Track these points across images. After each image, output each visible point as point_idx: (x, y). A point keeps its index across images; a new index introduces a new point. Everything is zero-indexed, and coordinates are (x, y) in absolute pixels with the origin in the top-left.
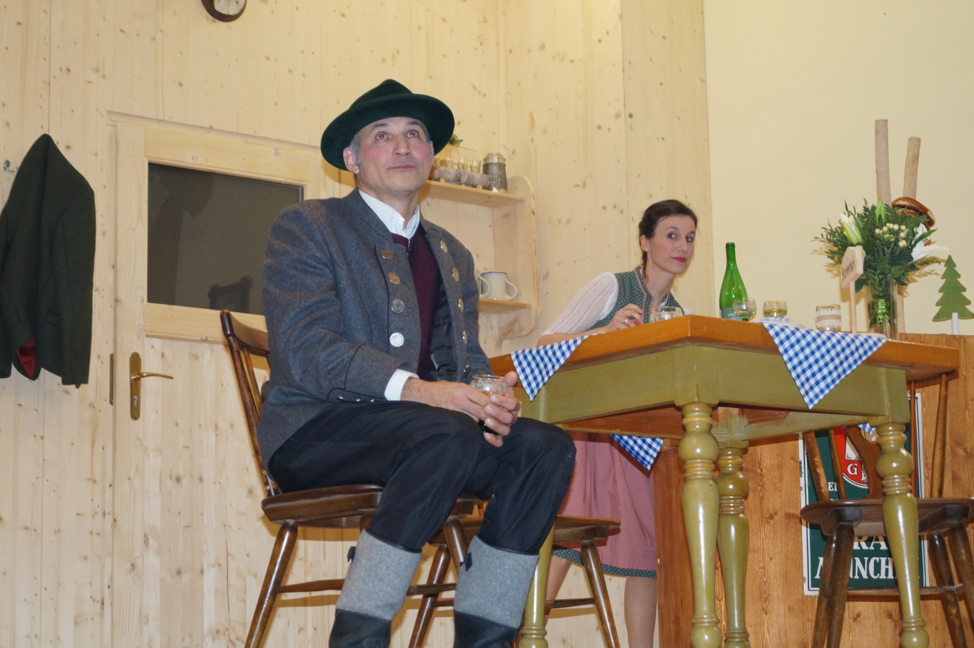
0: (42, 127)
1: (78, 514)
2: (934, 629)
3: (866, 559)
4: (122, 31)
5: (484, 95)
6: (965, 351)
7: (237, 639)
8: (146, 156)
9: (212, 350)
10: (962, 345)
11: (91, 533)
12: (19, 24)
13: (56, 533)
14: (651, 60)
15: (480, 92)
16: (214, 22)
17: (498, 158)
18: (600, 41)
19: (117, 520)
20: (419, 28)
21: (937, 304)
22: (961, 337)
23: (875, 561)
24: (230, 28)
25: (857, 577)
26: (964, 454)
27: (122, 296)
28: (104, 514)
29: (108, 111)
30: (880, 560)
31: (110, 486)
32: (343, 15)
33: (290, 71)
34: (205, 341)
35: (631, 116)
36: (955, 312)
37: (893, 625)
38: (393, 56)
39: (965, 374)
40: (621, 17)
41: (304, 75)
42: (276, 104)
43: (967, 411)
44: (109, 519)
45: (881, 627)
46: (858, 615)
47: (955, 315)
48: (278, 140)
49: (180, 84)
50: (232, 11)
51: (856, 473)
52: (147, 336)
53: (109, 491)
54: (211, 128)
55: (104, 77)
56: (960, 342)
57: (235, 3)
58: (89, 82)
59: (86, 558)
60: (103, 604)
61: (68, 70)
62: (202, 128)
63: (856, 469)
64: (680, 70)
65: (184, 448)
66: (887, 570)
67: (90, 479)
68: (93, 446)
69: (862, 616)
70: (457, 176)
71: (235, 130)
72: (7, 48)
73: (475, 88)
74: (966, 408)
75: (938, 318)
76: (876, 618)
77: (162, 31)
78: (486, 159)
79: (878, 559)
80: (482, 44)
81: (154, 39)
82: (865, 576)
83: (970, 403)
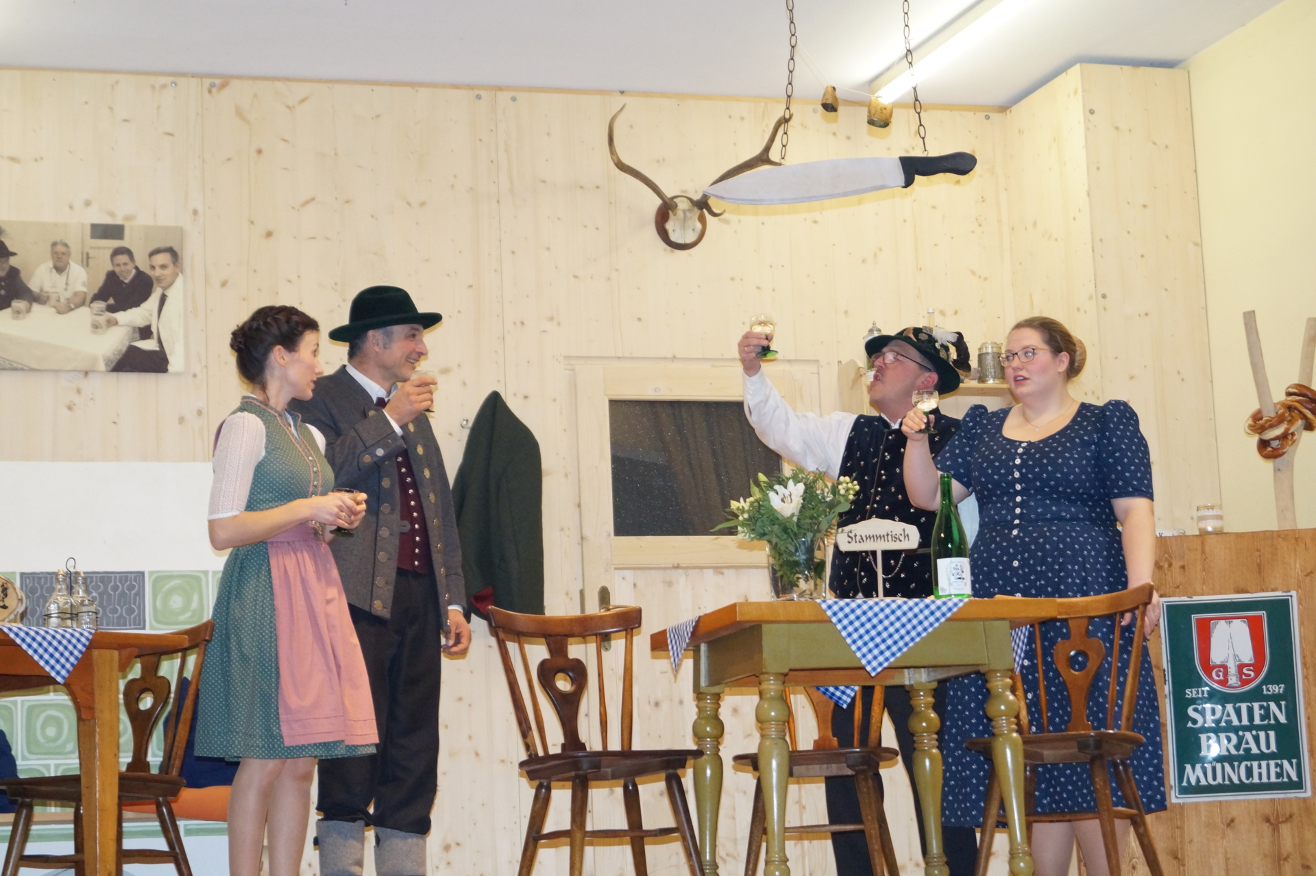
0: (498, 381)
3: (1236, 764)
4: (575, 277)
5: (986, 279)
7: (727, 855)
8: (606, 395)
9: (687, 576)
12: (471, 286)
14: (1129, 232)
15: (980, 277)
16: (673, 252)
17: (992, 347)
18: (1074, 219)
20: (905, 221)
23: (1246, 766)
24: (690, 255)
25: (1227, 782)
27: (587, 532)
29: (566, 357)
30: (1252, 765)
31: (586, 715)
32: (815, 222)
33: (758, 288)
34: (677, 567)
35: (1104, 296)
37: (1270, 829)
38: (875, 255)
40: (1088, 195)
41: (774, 290)
45: (1259, 832)
46: (1232, 821)
49: (639, 319)
50: (690, 238)
51: (1222, 678)
52: (616, 569)
54: (675, 357)
55: (559, 324)
57: (691, 231)
58: (544, 331)
61: (523, 323)
62: (665, 359)
63: (1221, 674)
64: (1167, 237)
65: (662, 673)
66: (1260, 774)
69: (1236, 821)
71: (700, 356)
72: (459, 312)
73: (974, 273)
76: (1252, 822)
77: (617, 270)
78: (980, 349)
79: (1249, 763)
80: (980, 225)
81: (609, 279)
82: (1236, 781)
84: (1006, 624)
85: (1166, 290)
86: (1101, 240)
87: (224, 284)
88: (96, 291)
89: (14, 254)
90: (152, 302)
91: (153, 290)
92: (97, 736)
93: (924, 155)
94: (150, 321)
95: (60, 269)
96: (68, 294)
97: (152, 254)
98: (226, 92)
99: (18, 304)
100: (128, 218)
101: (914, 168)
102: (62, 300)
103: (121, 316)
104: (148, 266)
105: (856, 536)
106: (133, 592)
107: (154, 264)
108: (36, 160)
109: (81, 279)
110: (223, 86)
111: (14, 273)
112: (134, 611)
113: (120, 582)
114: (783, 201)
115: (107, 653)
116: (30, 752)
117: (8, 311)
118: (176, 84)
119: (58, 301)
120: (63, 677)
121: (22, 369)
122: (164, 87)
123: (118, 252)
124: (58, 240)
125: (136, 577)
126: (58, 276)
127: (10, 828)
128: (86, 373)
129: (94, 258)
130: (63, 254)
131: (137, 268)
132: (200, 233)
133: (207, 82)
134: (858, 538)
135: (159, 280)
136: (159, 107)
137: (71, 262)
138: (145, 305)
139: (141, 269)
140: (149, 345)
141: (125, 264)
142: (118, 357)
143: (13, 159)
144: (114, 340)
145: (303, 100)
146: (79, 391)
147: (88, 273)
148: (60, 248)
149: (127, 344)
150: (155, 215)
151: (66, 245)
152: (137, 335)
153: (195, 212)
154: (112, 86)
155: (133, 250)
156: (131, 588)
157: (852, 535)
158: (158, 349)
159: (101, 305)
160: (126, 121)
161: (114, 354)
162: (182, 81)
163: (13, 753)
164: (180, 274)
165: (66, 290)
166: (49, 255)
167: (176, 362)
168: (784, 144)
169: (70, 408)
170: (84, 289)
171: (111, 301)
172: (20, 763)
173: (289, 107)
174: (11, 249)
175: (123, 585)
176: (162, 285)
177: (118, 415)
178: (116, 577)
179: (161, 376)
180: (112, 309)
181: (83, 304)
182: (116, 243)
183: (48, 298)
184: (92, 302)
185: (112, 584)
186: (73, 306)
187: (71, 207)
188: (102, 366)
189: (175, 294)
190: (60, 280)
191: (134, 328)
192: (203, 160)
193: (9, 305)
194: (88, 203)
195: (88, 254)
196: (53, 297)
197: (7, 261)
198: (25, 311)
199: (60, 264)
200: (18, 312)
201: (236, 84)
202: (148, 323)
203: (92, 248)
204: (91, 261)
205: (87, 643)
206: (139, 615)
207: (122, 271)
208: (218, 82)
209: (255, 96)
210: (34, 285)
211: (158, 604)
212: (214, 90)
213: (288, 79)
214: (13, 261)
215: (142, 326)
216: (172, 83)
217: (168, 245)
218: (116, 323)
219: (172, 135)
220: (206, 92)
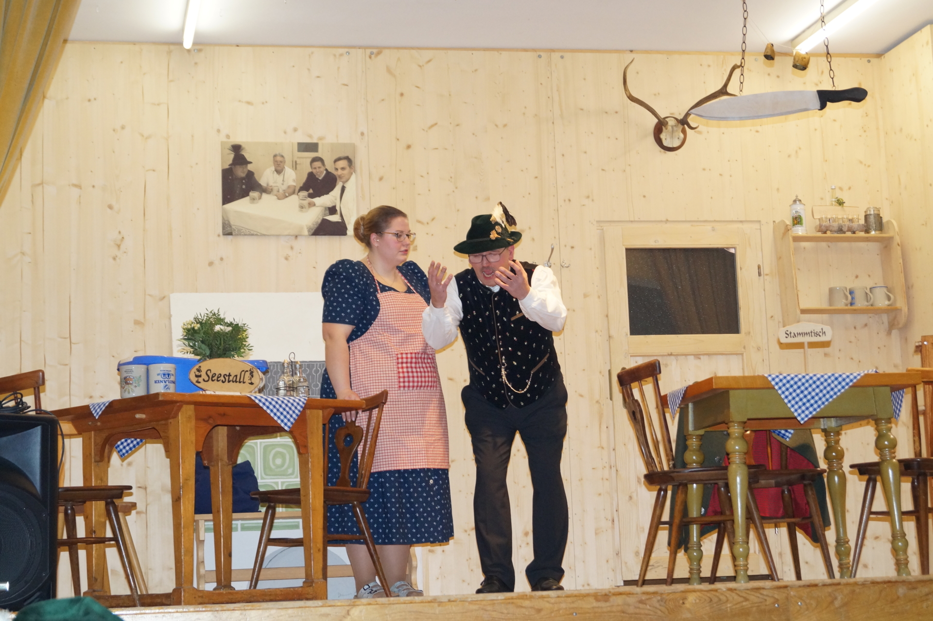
0: (555, 238)
1: (593, 469)
4: (603, 170)
5: (869, 166)
8: (623, 245)
9: (677, 360)
11: (603, 479)
12: (536, 177)
13: (580, 480)
15: (866, 165)
16: (665, 153)
17: (874, 211)
19: (619, 470)
20: (816, 130)
24: (676, 154)
27: (612, 333)
28: (611, 467)
29: (598, 222)
31: (614, 450)
32: (757, 131)
33: (721, 175)
34: (671, 355)
38: (796, 152)
41: (731, 176)
44: (614, 470)
48: (715, 221)
49: (644, 196)
50: (676, 144)
52: (631, 356)
53: (613, 453)
54: (667, 220)
55: (593, 200)
57: (677, 139)
58: (583, 205)
59: (600, 494)
60: (613, 521)
61: (570, 200)
62: (661, 221)
67: (599, 447)
68: (600, 427)
70: (839, 228)
71: (684, 220)
72: (529, 194)
73: (861, 162)
77: (629, 165)
78: (866, 212)
80: (865, 131)
81: (624, 171)
84: (888, 389)
87: (381, 179)
88: (301, 185)
89: (250, 163)
90: (337, 191)
91: (337, 183)
92: (310, 464)
93: (833, 89)
94: (335, 203)
95: (279, 171)
96: (284, 187)
97: (336, 161)
98: (380, 57)
99: (253, 194)
100: (321, 139)
101: (826, 97)
102: (281, 191)
103: (317, 200)
104: (334, 169)
105: (790, 333)
107: (337, 167)
108: (263, 103)
109: (292, 177)
110: (379, 53)
111: (250, 174)
113: (320, 367)
115: (315, 411)
116: (266, 474)
117: (247, 198)
118: (349, 54)
119: (278, 191)
120: (289, 427)
121: (257, 235)
122: (341, 55)
123: (314, 160)
124: (277, 153)
126: (277, 176)
127: (262, 521)
128: (296, 237)
129: (300, 164)
130: (281, 162)
131: (326, 170)
132: (365, 147)
133: (368, 51)
134: (792, 334)
135: (340, 177)
136: (339, 68)
137: (286, 167)
138: (332, 193)
139: (329, 171)
140: (334, 218)
141: (319, 167)
142: (316, 226)
143: (249, 103)
144: (313, 215)
145: (429, 61)
146: (292, 248)
147: (296, 174)
148: (279, 159)
149: (321, 218)
150: (337, 137)
151: (282, 156)
152: (328, 212)
153: (362, 134)
154: (309, 55)
155: (324, 158)
157: (788, 333)
158: (340, 221)
159: (304, 193)
160: (318, 77)
161: (313, 225)
162: (352, 51)
163: (255, 475)
164: (353, 173)
165: (283, 184)
166: (272, 163)
167: (351, 229)
168: (741, 82)
169: (286, 259)
170: (294, 184)
171: (311, 191)
172: (259, 481)
173: (420, 66)
174: (249, 160)
175: (321, 370)
176: (342, 180)
177: (316, 263)
178: (317, 364)
179: (343, 237)
180: (311, 196)
181: (294, 193)
182: (313, 155)
183: (272, 189)
184: (299, 192)
185: (315, 368)
186: (287, 195)
187: (285, 133)
188: (306, 232)
189: (350, 186)
190: (279, 178)
191: (325, 208)
192: (367, 101)
193: (248, 195)
194: (295, 130)
195: (296, 162)
196: (275, 189)
197: (246, 167)
198: (257, 198)
199: (279, 169)
200: (254, 199)
201: (386, 52)
202: (334, 205)
203: (298, 158)
204: (298, 166)
205: (303, 406)
207: (317, 172)
208: (375, 51)
209: (399, 59)
210: (263, 182)
212: (373, 56)
213: (419, 48)
214: (250, 167)
215: (330, 206)
216: (347, 52)
217: (346, 155)
218: (315, 205)
219: (347, 85)
220: (368, 58)
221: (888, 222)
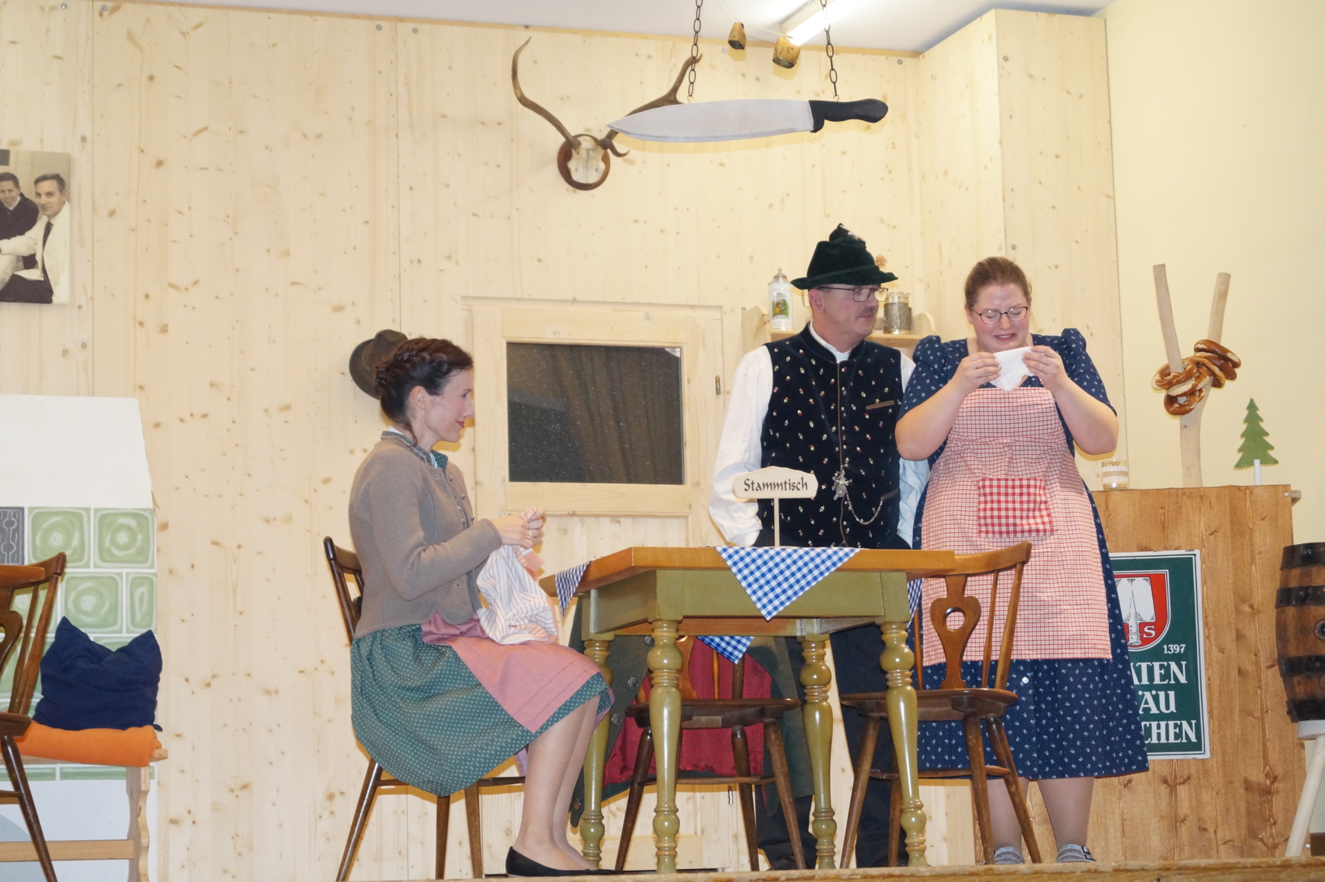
0: (393, 320)
2: (1215, 793)
4: (475, 215)
5: (894, 227)
6: (1251, 502)
8: (503, 337)
9: (583, 524)
10: (1248, 496)
12: (367, 222)
14: (1040, 183)
15: (888, 225)
16: (575, 192)
17: (899, 298)
18: (986, 168)
20: (813, 166)
21: (1240, 450)
22: (1247, 488)
24: (593, 195)
26: (1250, 610)
27: (481, 477)
29: (464, 298)
30: (1150, 725)
32: (722, 165)
33: (662, 231)
34: (573, 515)
35: (1014, 248)
36: (1257, 458)
37: (1167, 789)
38: (782, 200)
39: (1251, 526)
40: (1001, 143)
41: (678, 234)
42: (646, 267)
43: (1253, 566)
45: (1155, 792)
47: (1257, 462)
48: (650, 304)
49: (539, 260)
50: (592, 178)
54: (575, 300)
56: (1246, 493)
57: (594, 171)
58: (441, 270)
61: (419, 261)
62: (565, 301)
64: (1079, 189)
66: (1159, 735)
69: (1133, 782)
71: (602, 300)
72: (355, 248)
73: (882, 221)
74: (1253, 562)
75: (1239, 465)
76: (1150, 783)
77: (517, 209)
79: (1148, 723)
80: (890, 172)
81: (509, 218)
83: (1257, 557)
84: (903, 576)
85: (1077, 242)
86: (1012, 190)
87: (112, 214)
90: (38, 230)
91: (38, 218)
93: (835, 100)
94: (35, 250)
97: (37, 181)
98: (117, 15)
100: (15, 143)
101: (824, 113)
103: (5, 244)
104: (34, 194)
105: (753, 483)
106: (12, 528)
107: (39, 191)
110: (115, 9)
112: (13, 548)
114: (688, 139)
118: (66, 7)
122: (53, 8)
123: (3, 178)
125: (15, 513)
131: (22, 195)
132: (88, 160)
133: (98, 5)
134: (755, 486)
135: (44, 207)
136: (48, 29)
138: (29, 234)
139: (27, 196)
140: (33, 275)
141: (10, 191)
142: (2, 287)
145: (198, 26)
149: (10, 274)
150: (42, 141)
152: (21, 264)
153: (84, 139)
155: (18, 176)
156: (10, 524)
157: (749, 483)
158: (42, 279)
160: (13, 42)
162: (72, 3)
164: (67, 202)
167: (60, 293)
168: (692, 81)
173: (183, 34)
176: (48, 213)
179: (45, 306)
189: (61, 223)
191: (18, 257)
192: (93, 86)
201: (128, 7)
202: (32, 252)
206: (17, 552)
207: (7, 198)
208: (109, 5)
209: (148, 21)
211: (38, 541)
212: (105, 13)
213: (182, 4)
215: (26, 255)
216: (63, 5)
217: (55, 172)
219: (60, 58)
220: (97, 15)
221: (921, 316)
